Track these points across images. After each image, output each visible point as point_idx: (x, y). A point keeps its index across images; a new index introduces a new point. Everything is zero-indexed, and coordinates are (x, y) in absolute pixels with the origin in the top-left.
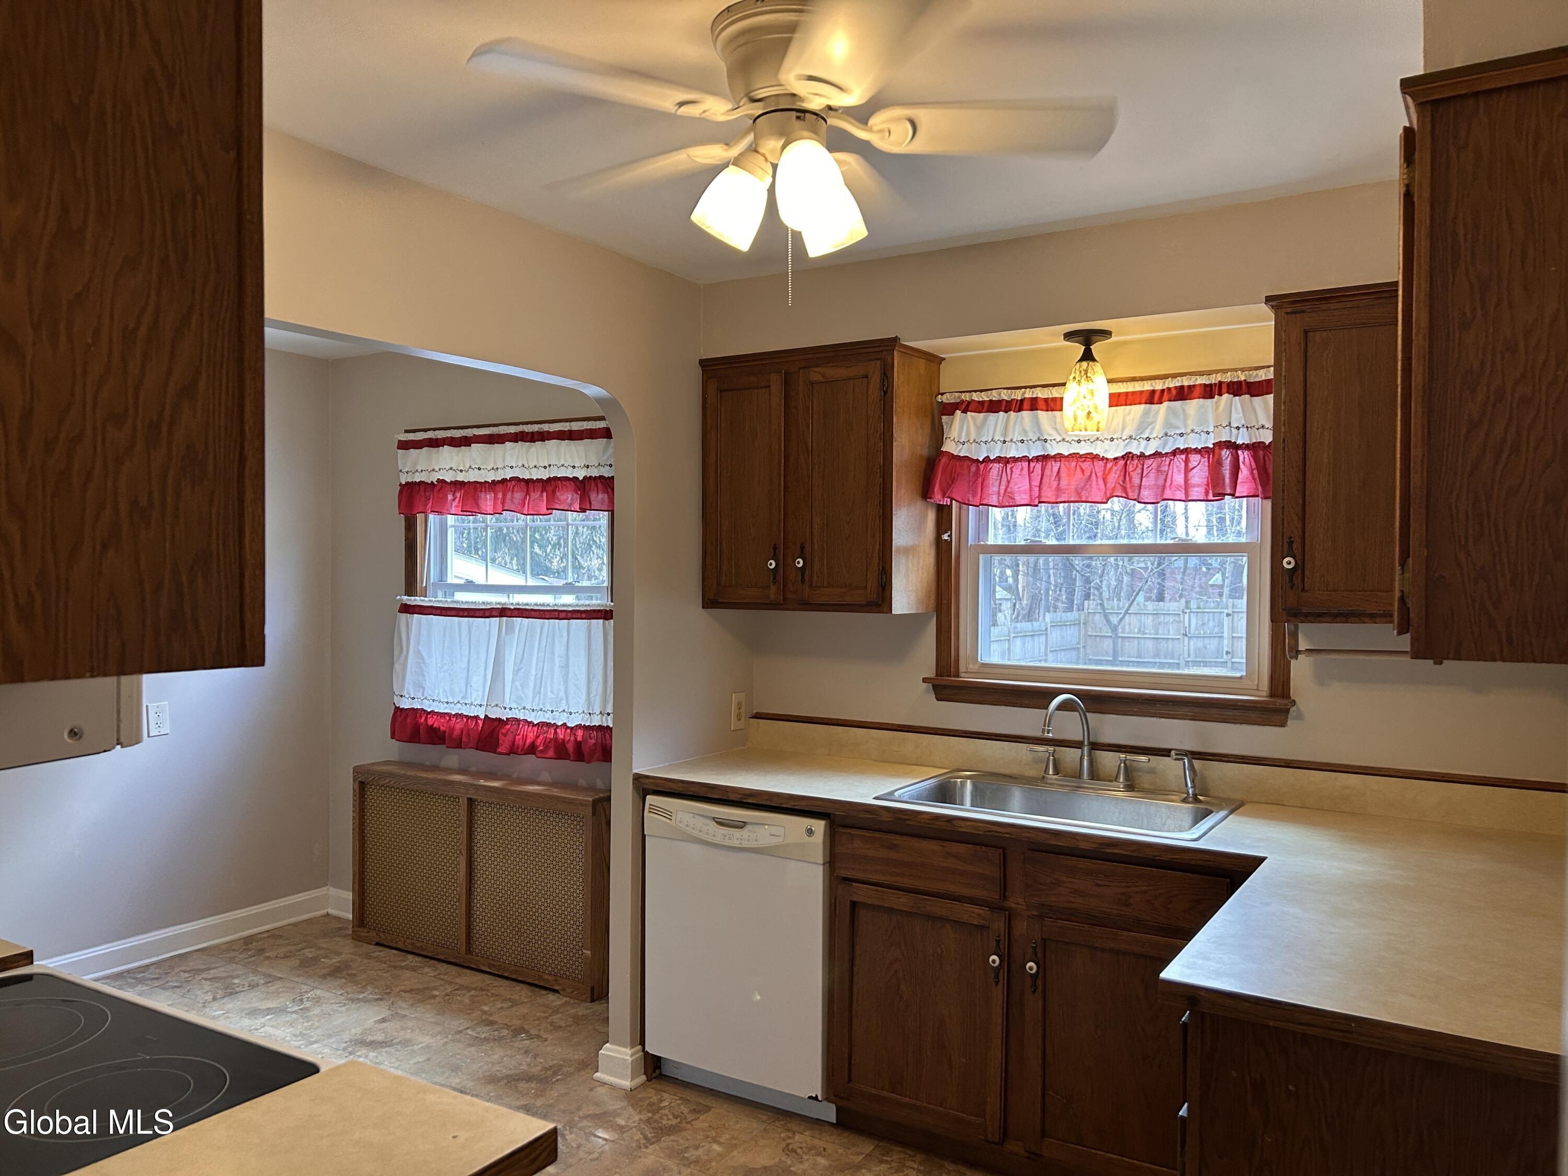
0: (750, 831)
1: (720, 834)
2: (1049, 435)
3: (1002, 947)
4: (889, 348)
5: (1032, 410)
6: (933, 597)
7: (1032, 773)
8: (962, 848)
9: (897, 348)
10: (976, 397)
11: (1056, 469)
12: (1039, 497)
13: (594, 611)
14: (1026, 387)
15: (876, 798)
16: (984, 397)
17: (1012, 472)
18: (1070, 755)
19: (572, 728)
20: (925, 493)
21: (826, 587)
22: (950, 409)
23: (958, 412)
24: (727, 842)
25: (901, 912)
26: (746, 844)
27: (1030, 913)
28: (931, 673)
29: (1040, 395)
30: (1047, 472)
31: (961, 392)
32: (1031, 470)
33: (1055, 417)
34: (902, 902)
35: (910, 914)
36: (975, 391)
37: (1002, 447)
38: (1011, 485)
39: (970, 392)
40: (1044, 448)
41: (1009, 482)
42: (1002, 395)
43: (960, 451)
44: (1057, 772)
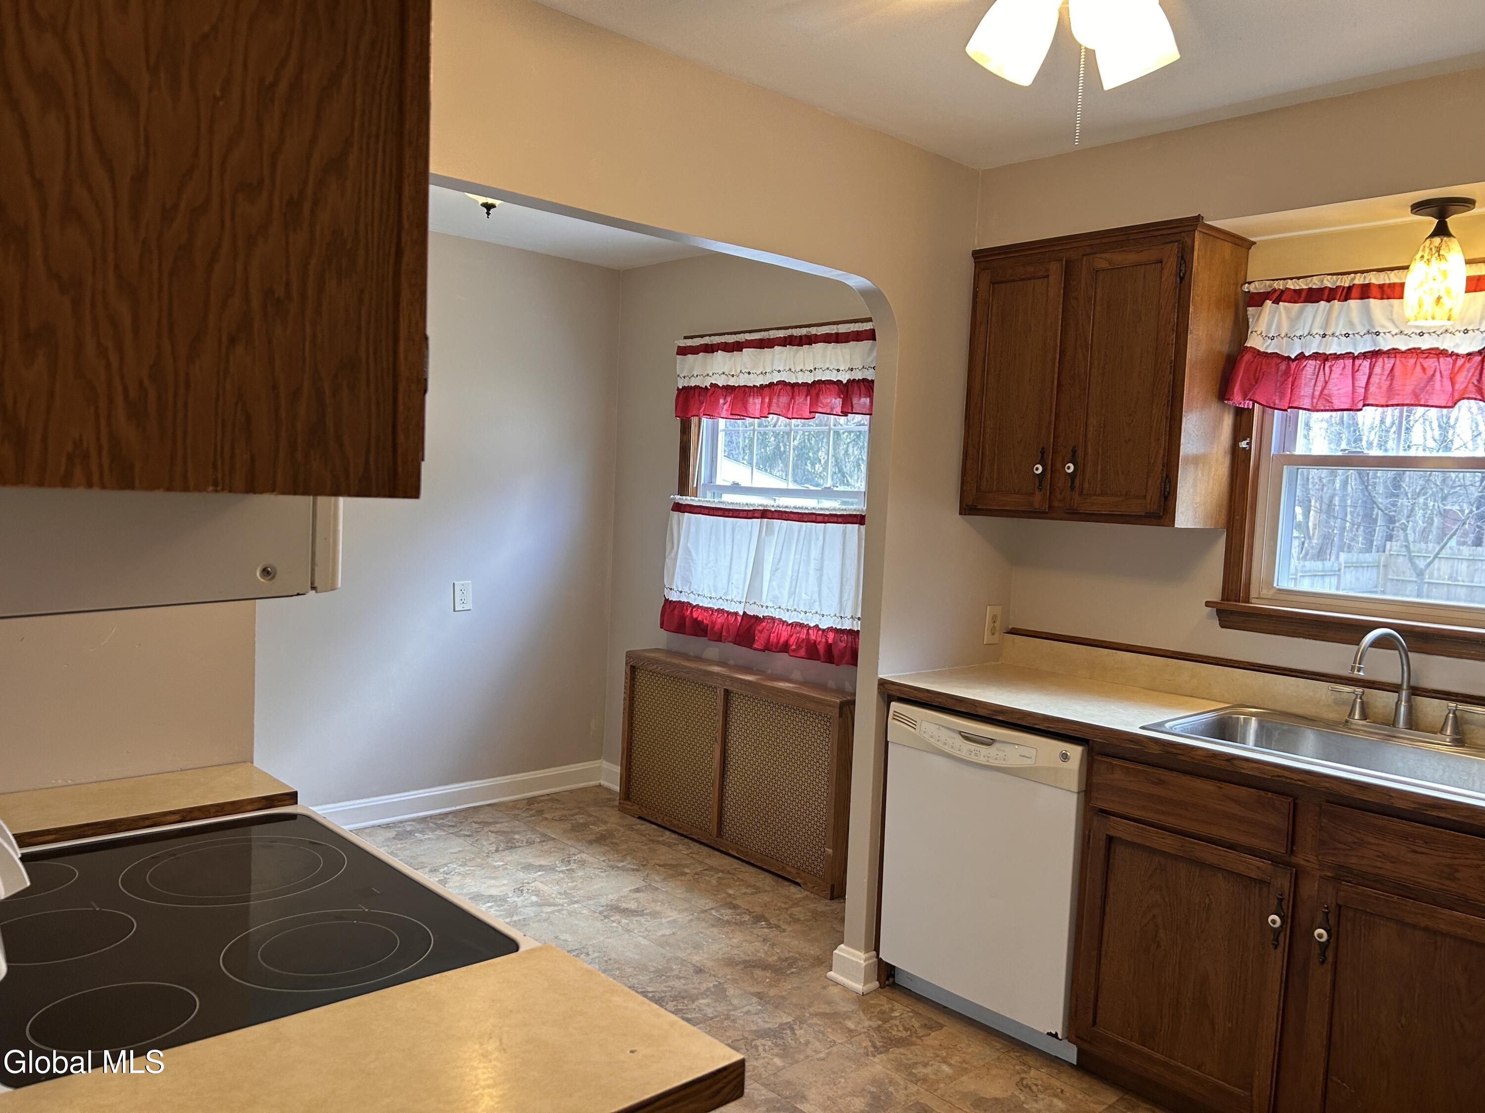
0: (998, 750)
1: (966, 749)
2: (1382, 326)
3: (1285, 907)
4: (1190, 228)
5: (1362, 298)
6: (1224, 512)
7: (1332, 716)
8: (1243, 792)
9: (1199, 229)
10: (1291, 285)
11: (1388, 366)
12: (1365, 398)
13: (850, 515)
14: (1356, 273)
15: (1143, 728)
16: (1302, 285)
17: (1331, 371)
18: (1383, 700)
19: (824, 630)
20: (1223, 394)
21: (1099, 495)
22: (1258, 300)
23: (1268, 303)
24: (974, 759)
25: (1164, 853)
26: (993, 762)
27: (1323, 873)
28: (1216, 597)
29: (1374, 281)
30: (1377, 369)
31: (1273, 280)
32: (1356, 368)
33: (1392, 306)
34: (1168, 843)
35: (1176, 857)
36: (1291, 279)
37: (1321, 341)
38: (1330, 386)
39: (1284, 279)
40: (1374, 343)
41: (1326, 382)
42: (1325, 282)
43: (1267, 347)
44: (1364, 716)
